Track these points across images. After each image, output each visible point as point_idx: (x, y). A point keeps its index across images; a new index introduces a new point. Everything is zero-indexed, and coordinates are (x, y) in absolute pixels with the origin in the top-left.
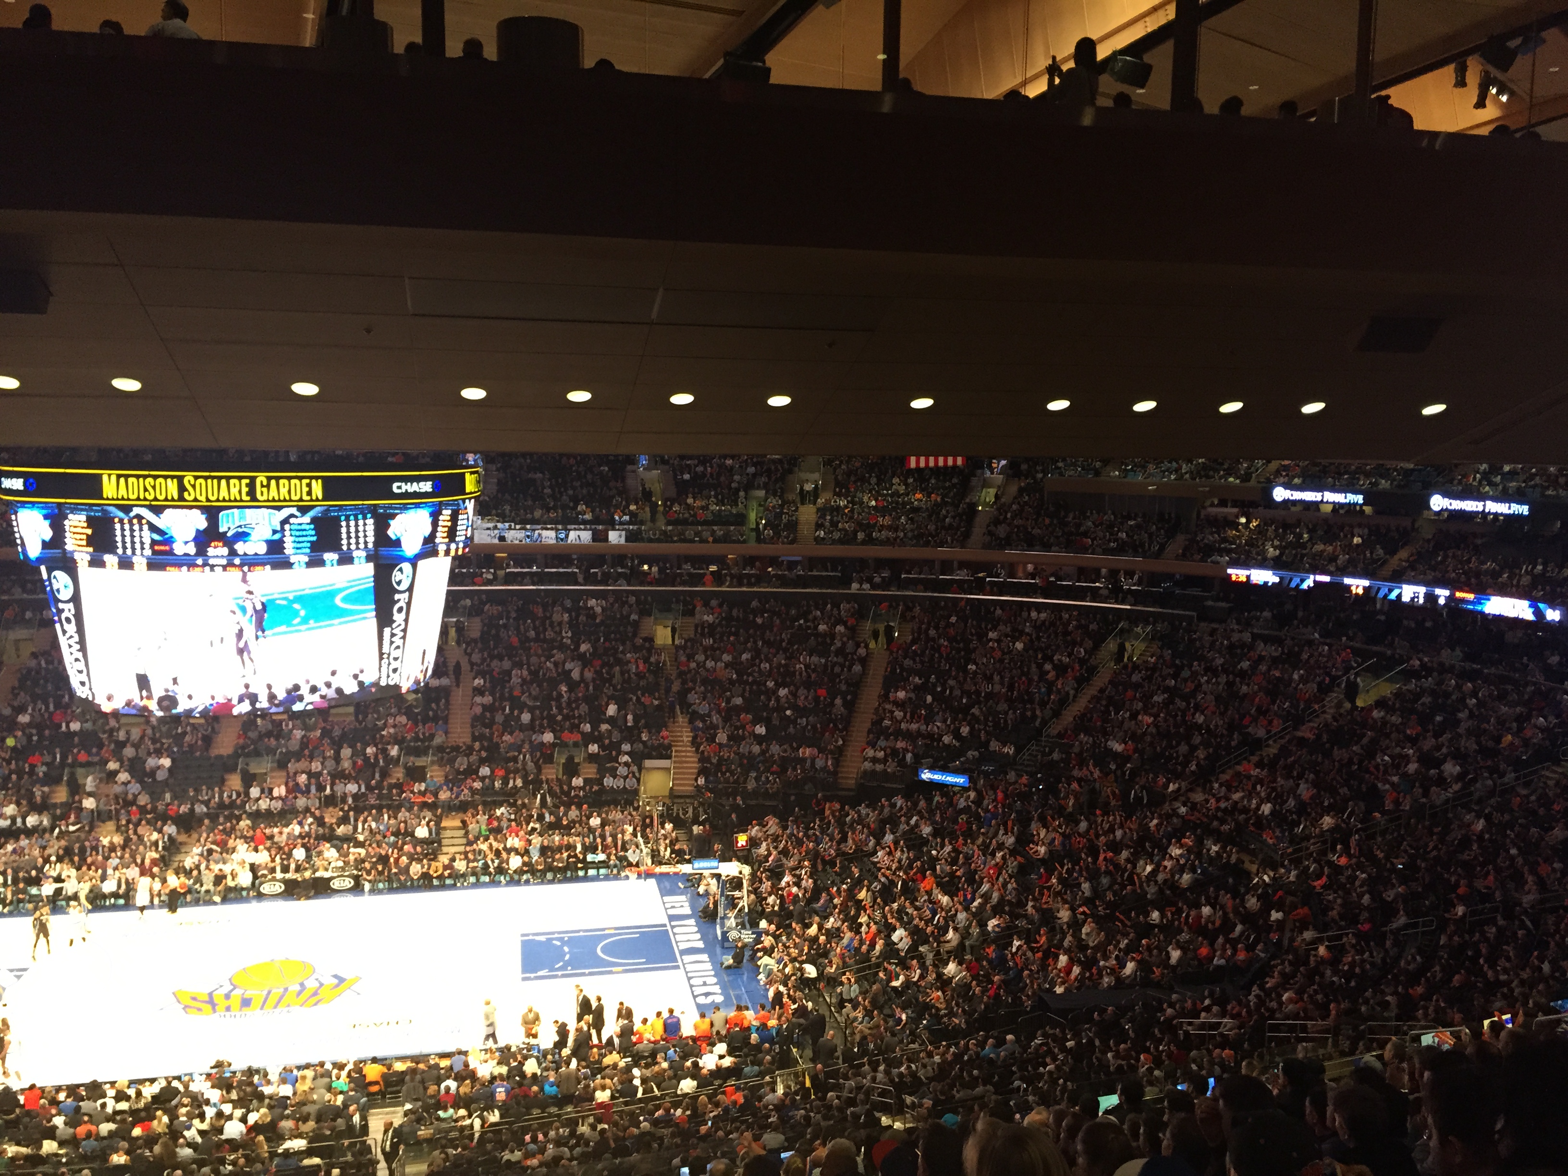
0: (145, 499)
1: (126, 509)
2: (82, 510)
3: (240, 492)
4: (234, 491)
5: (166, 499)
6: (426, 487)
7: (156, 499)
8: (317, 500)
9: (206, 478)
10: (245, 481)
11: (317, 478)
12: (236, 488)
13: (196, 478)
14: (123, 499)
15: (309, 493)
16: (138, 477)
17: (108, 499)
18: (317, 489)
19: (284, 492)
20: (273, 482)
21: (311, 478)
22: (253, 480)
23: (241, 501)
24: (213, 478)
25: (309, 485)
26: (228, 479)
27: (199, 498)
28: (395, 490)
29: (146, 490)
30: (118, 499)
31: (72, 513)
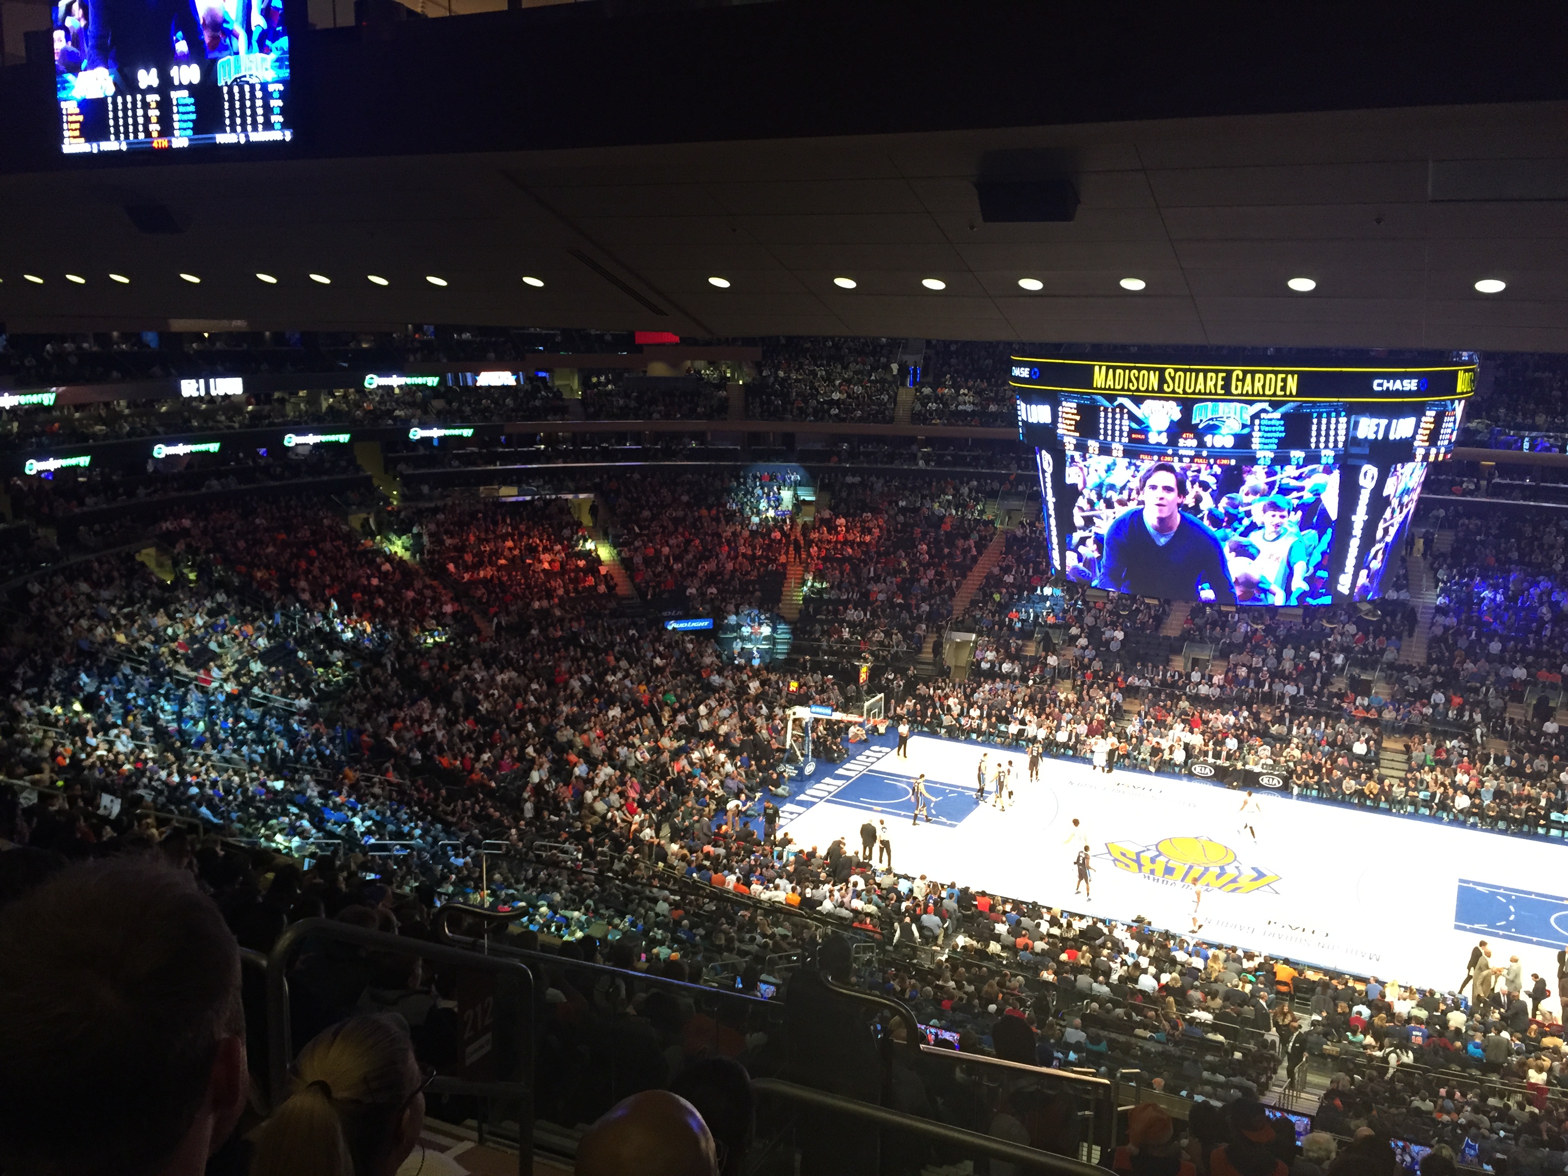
0: (1129, 390)
1: (1111, 398)
2: (1074, 398)
3: (1215, 385)
4: (1210, 384)
5: (1147, 391)
6: (1411, 385)
7: (1138, 390)
8: (1291, 395)
9: (1185, 371)
10: (1221, 375)
11: (1293, 373)
12: (1212, 381)
13: (1176, 370)
14: (1109, 389)
15: (1283, 388)
16: (1124, 369)
17: (1097, 389)
18: (1292, 384)
19: (1258, 385)
20: (1249, 376)
21: (1287, 373)
22: (1229, 373)
23: (1216, 394)
24: (1191, 371)
25: (1284, 380)
26: (1205, 372)
27: (1177, 390)
28: (1376, 388)
29: (1130, 381)
30: (1105, 389)
31: (1066, 400)
